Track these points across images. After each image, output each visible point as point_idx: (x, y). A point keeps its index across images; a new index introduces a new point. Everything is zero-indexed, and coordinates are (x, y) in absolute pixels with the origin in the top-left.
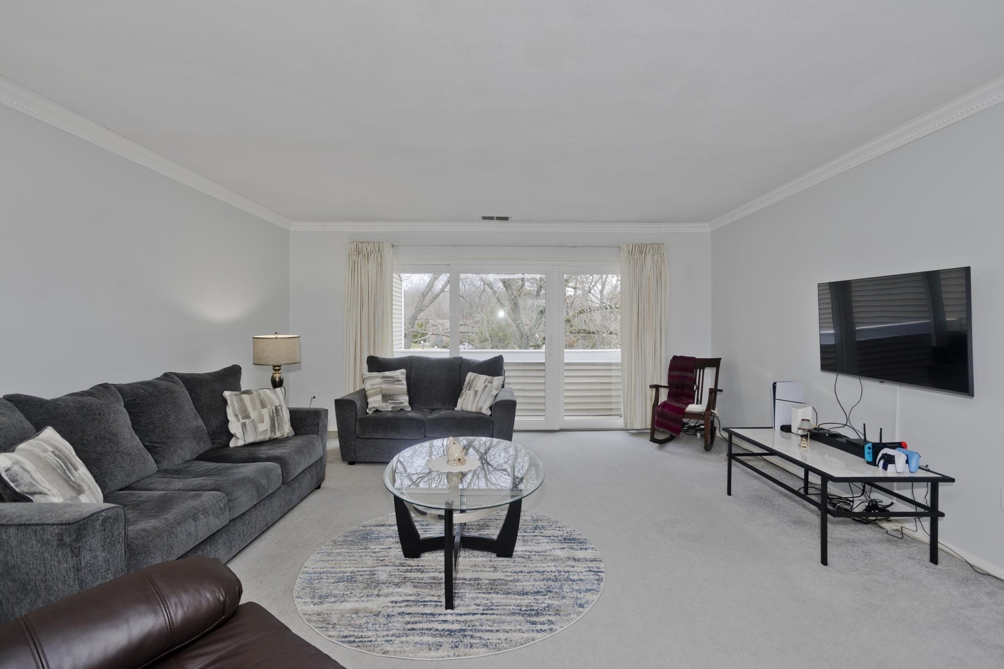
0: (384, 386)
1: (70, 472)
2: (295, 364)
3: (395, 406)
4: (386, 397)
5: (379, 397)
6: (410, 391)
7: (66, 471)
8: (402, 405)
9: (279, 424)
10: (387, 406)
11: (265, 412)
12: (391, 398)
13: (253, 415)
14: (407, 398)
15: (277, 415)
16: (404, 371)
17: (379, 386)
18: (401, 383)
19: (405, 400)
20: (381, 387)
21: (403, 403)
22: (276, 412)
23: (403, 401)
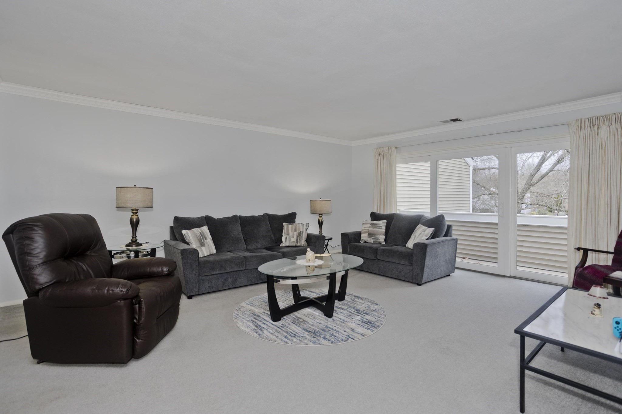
0: (371, 229)
1: (203, 240)
2: (329, 213)
3: (375, 240)
4: (370, 235)
5: (367, 235)
6: (386, 233)
7: (202, 239)
8: (379, 240)
9: (299, 239)
10: (370, 240)
11: (295, 234)
12: (373, 236)
13: (291, 234)
14: (384, 237)
15: (300, 235)
16: (385, 221)
17: (368, 228)
18: (381, 228)
19: (382, 238)
20: (369, 229)
21: (380, 239)
22: (300, 234)
23: (380, 238)
